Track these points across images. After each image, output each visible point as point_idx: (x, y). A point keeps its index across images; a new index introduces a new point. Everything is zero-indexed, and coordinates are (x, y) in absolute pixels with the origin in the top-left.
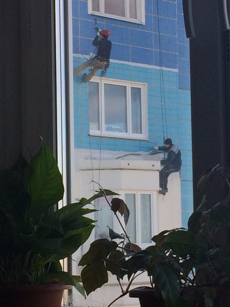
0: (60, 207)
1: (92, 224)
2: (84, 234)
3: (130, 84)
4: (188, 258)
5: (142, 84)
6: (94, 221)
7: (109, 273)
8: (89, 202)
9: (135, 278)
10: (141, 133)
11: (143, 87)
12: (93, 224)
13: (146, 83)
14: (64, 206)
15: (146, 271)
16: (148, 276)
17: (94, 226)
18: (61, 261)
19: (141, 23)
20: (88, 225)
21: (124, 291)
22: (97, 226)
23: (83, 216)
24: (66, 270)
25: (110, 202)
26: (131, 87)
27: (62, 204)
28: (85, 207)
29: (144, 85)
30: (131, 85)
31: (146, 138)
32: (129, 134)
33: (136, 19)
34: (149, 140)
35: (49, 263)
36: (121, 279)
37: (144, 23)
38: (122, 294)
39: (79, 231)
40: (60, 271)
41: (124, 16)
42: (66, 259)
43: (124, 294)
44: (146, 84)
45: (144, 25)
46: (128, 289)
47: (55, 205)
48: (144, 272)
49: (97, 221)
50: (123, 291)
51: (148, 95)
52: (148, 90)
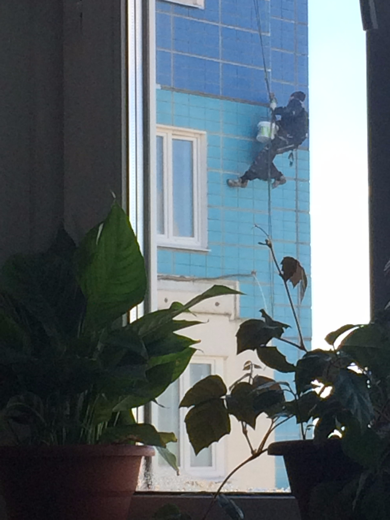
0: (133, 319)
1: (190, 346)
2: (177, 363)
3: (170, 133)
5: (195, 133)
6: (195, 342)
8: (186, 308)
9: (273, 429)
10: (193, 236)
11: (197, 138)
12: (193, 346)
13: (205, 130)
14: (139, 317)
15: (294, 417)
16: (298, 422)
17: (194, 350)
18: (134, 410)
19: (196, 4)
20: (185, 349)
21: (256, 450)
22: (199, 350)
23: (176, 332)
26: (173, 139)
27: (136, 313)
28: (178, 318)
29: (201, 135)
30: (173, 134)
31: (201, 247)
32: (168, 237)
34: (210, 250)
35: (116, 413)
36: (249, 427)
37: (200, 6)
38: (251, 455)
39: (167, 358)
42: (141, 408)
43: (255, 455)
44: (205, 132)
45: (201, 10)
46: (262, 448)
47: (124, 316)
48: (289, 418)
49: (200, 341)
50: (253, 452)
51: (208, 157)
52: (208, 146)
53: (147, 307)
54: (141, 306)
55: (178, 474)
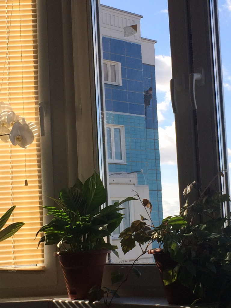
0: (102, 208)
1: (122, 216)
2: (117, 222)
3: (113, 126)
4: (179, 232)
5: (121, 126)
6: (123, 215)
7: (136, 242)
8: (120, 204)
9: (149, 244)
10: (121, 159)
11: (121, 128)
13: (124, 125)
14: (104, 207)
18: (104, 238)
19: (119, 85)
20: (120, 217)
23: (117, 212)
24: (106, 242)
25: (142, 201)
26: (114, 128)
27: (103, 206)
28: (118, 207)
31: (124, 163)
32: (113, 160)
33: (116, 82)
34: (127, 164)
35: (98, 239)
36: (142, 245)
37: (121, 85)
38: (143, 253)
39: (114, 220)
40: (104, 243)
41: (108, 81)
42: (106, 237)
43: (144, 253)
46: (146, 251)
47: (100, 207)
48: (154, 241)
49: (124, 215)
50: (143, 252)
51: (125, 134)
52: (125, 130)
53: (107, 204)
54: (105, 204)
55: (119, 258)
